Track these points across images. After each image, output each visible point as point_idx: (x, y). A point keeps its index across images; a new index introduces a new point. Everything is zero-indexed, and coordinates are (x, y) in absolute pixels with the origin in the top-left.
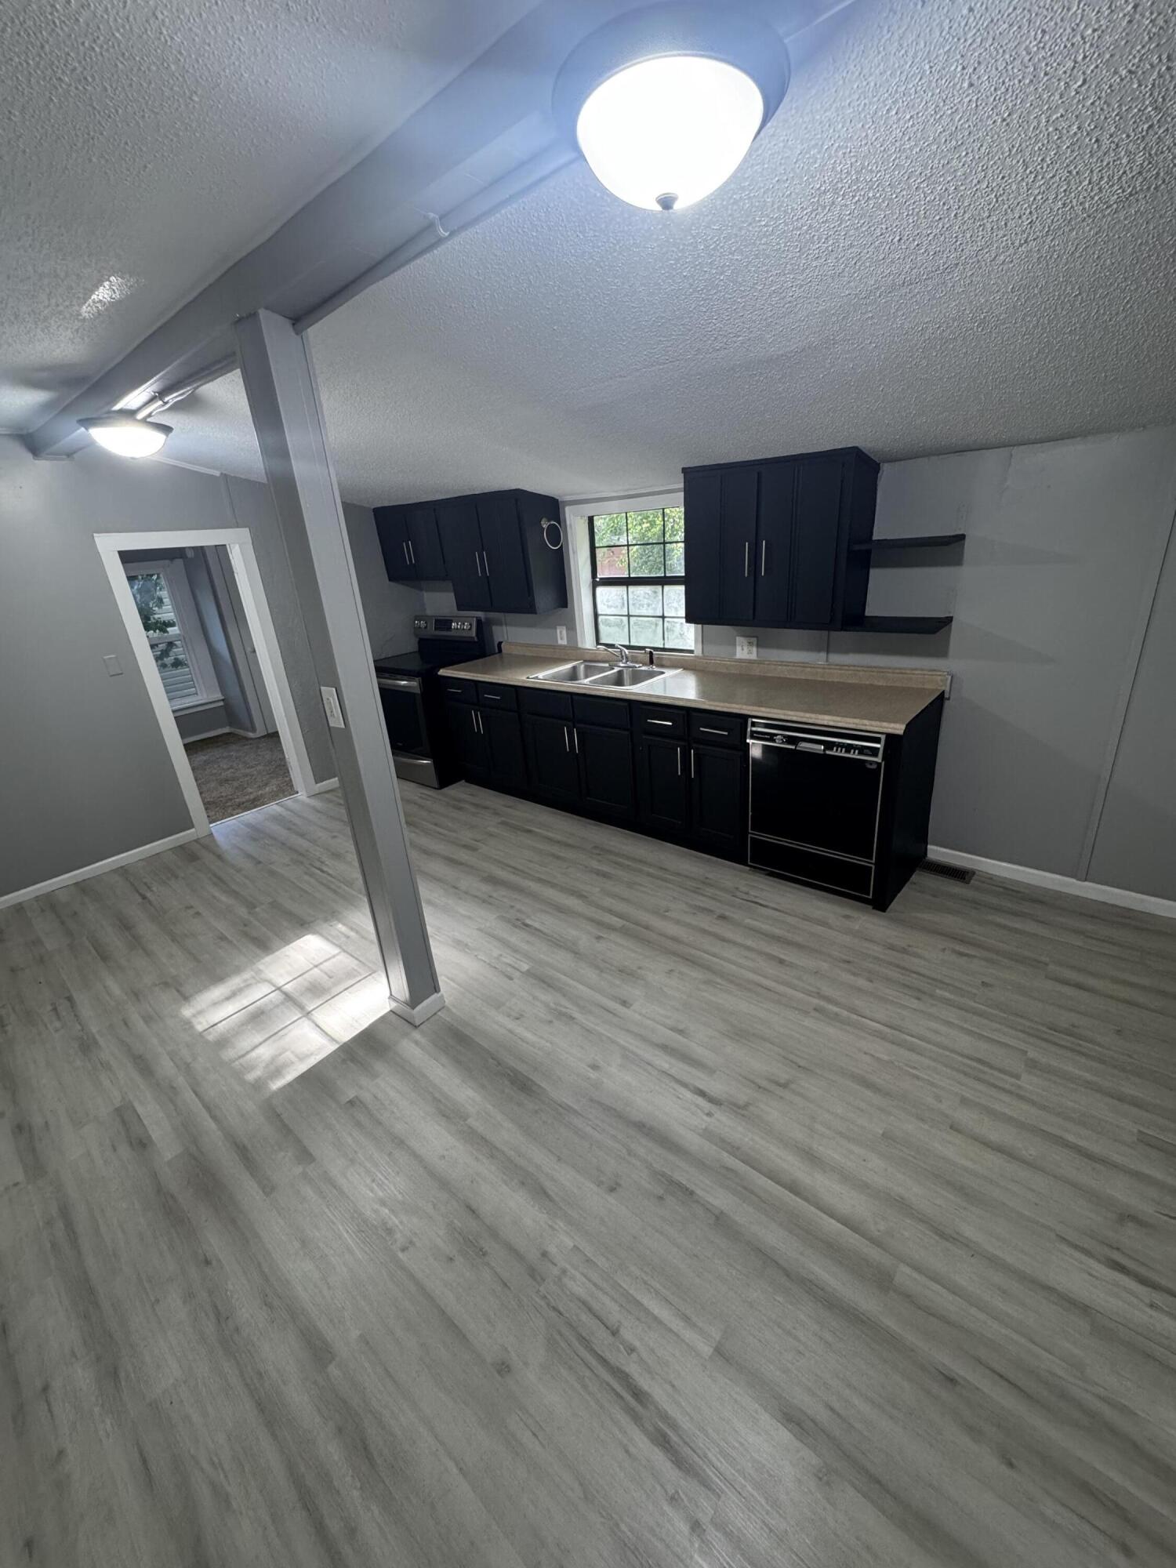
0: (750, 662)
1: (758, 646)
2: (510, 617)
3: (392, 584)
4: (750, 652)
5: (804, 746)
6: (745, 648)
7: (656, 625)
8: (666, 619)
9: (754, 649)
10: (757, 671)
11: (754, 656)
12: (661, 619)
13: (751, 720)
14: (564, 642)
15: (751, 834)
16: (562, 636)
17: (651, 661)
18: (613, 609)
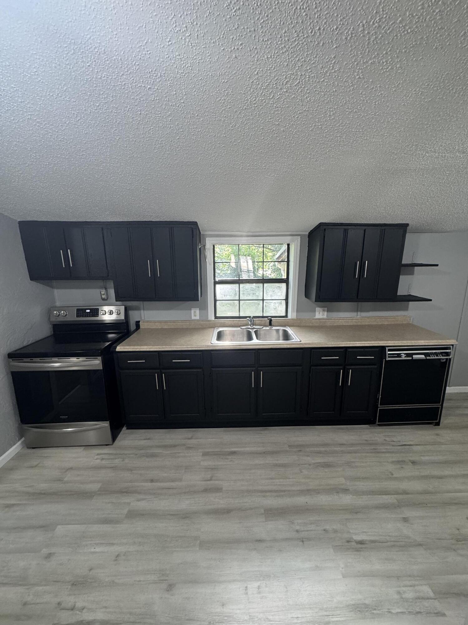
0: (323, 319)
1: (327, 311)
2: (146, 303)
3: (33, 283)
4: (323, 315)
5: (415, 356)
6: (321, 313)
7: (259, 304)
8: (264, 301)
9: (326, 313)
10: (328, 324)
11: (325, 317)
12: (262, 301)
13: (387, 348)
14: (198, 318)
15: (380, 407)
16: (195, 314)
17: (270, 324)
18: (228, 297)
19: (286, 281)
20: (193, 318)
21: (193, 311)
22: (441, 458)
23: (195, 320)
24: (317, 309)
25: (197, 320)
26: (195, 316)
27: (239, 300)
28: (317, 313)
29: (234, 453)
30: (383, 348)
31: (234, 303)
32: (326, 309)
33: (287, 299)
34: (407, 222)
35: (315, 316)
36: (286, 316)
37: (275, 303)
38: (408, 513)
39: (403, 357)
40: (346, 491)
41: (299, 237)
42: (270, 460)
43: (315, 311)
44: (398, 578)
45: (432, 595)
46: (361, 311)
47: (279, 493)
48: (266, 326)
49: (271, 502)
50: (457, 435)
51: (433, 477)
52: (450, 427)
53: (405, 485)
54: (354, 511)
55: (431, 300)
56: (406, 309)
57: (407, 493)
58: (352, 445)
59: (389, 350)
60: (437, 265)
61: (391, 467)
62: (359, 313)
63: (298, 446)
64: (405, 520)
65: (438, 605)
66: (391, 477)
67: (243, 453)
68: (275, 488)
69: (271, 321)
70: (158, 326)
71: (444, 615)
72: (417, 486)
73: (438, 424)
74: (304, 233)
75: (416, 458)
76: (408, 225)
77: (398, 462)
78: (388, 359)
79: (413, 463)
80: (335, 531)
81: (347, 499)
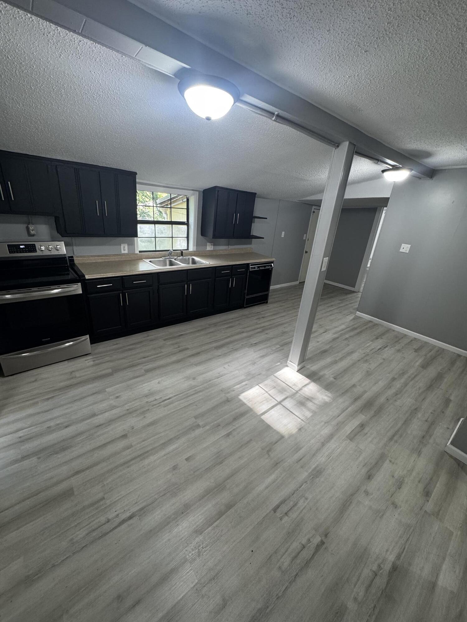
1: (213, 245)
7: (169, 241)
8: (173, 238)
10: (214, 254)
11: (212, 249)
12: (171, 238)
13: (250, 264)
14: (126, 252)
15: (247, 297)
16: (124, 249)
17: (182, 255)
18: (147, 234)
19: (187, 224)
20: (123, 252)
21: (122, 247)
22: (271, 314)
23: (124, 254)
24: (208, 244)
25: (127, 254)
26: (124, 250)
27: (155, 237)
28: (208, 247)
29: (182, 335)
30: (248, 264)
31: (151, 239)
32: (212, 243)
33: (188, 237)
34: (255, 192)
35: (206, 249)
36: (188, 249)
37: (180, 240)
38: (267, 332)
39: (256, 269)
40: (243, 332)
41: (198, 192)
42: (203, 332)
43: (206, 246)
44: (270, 347)
45: (279, 346)
46: (231, 245)
47: (216, 341)
48: (180, 257)
49: (215, 345)
50: (275, 305)
51: (271, 320)
52: (271, 303)
53: (263, 325)
54: (250, 337)
55: (264, 238)
56: (250, 243)
57: (264, 327)
58: (238, 318)
59: (251, 265)
60: (266, 218)
61: (255, 321)
62: (229, 246)
63: (214, 324)
64: (267, 334)
65: (281, 348)
66: (257, 324)
67: (186, 334)
68: (213, 340)
69: (182, 252)
70: (93, 260)
71: (284, 349)
72: (267, 324)
73: (267, 302)
74: (201, 190)
75: (263, 316)
76: (256, 194)
77: (257, 319)
78: (251, 270)
79: (263, 317)
80: (246, 344)
81: (244, 335)
